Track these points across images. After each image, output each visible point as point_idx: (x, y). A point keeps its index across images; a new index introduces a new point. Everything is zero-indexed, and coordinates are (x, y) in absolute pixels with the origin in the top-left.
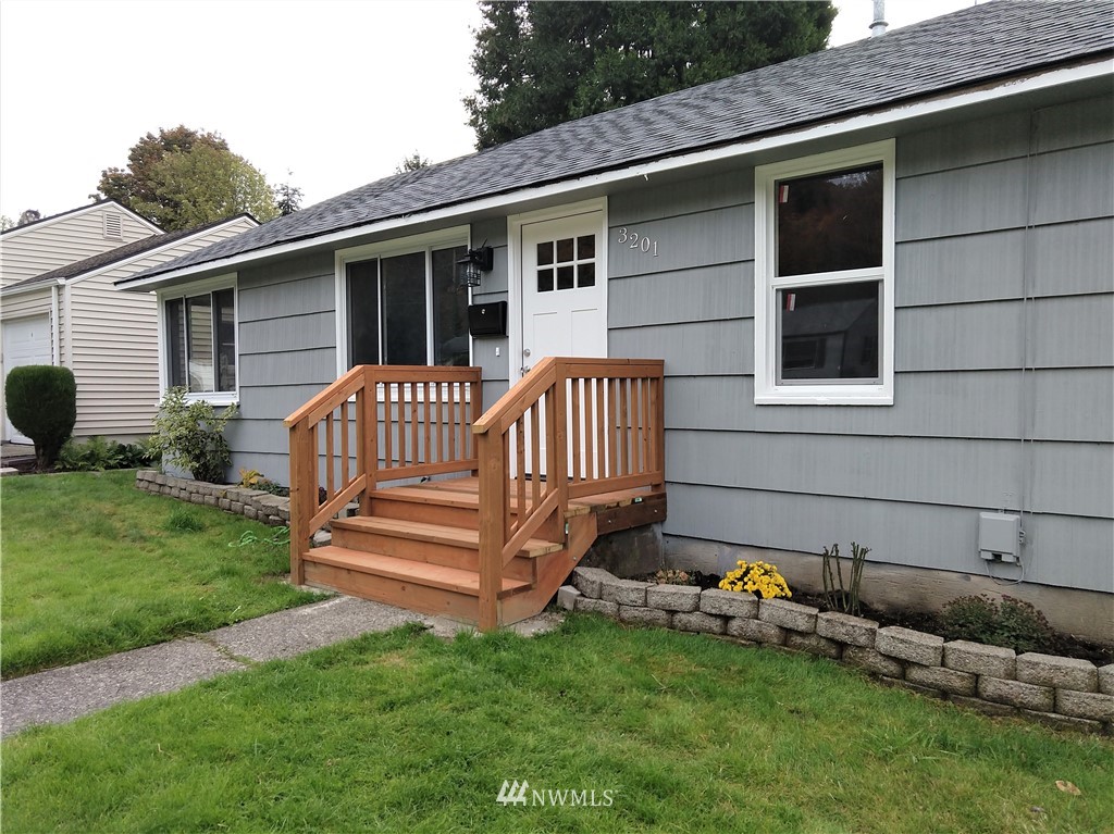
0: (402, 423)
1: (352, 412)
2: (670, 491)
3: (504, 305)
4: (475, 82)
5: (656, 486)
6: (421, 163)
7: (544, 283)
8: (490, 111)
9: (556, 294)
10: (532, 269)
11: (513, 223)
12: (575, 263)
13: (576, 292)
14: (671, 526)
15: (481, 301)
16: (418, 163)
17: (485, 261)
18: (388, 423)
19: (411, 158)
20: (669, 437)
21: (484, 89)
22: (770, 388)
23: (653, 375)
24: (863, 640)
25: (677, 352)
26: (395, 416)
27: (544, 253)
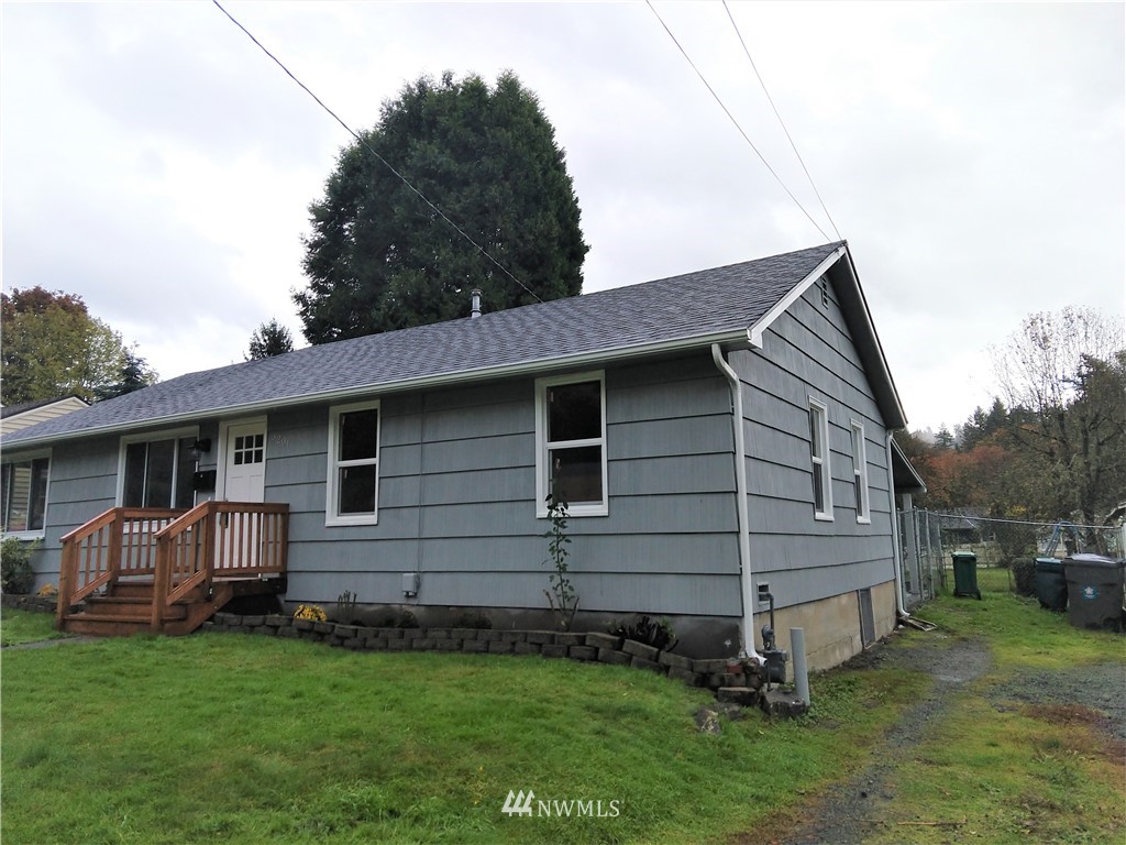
0: (140, 546)
1: (106, 541)
2: (289, 576)
3: (215, 472)
4: (307, 280)
5: (281, 573)
6: (278, 330)
7: (238, 461)
8: (317, 304)
9: (244, 466)
10: (232, 452)
11: (223, 426)
12: (254, 449)
13: (254, 465)
14: (290, 595)
15: (202, 469)
16: (275, 330)
17: (206, 446)
18: (130, 546)
19: (267, 325)
20: (291, 546)
21: (314, 286)
22: (333, 518)
23: (283, 511)
24: (329, 630)
25: (297, 500)
26: (135, 542)
27: (239, 445)
